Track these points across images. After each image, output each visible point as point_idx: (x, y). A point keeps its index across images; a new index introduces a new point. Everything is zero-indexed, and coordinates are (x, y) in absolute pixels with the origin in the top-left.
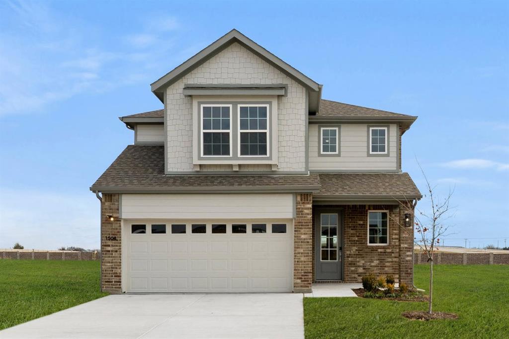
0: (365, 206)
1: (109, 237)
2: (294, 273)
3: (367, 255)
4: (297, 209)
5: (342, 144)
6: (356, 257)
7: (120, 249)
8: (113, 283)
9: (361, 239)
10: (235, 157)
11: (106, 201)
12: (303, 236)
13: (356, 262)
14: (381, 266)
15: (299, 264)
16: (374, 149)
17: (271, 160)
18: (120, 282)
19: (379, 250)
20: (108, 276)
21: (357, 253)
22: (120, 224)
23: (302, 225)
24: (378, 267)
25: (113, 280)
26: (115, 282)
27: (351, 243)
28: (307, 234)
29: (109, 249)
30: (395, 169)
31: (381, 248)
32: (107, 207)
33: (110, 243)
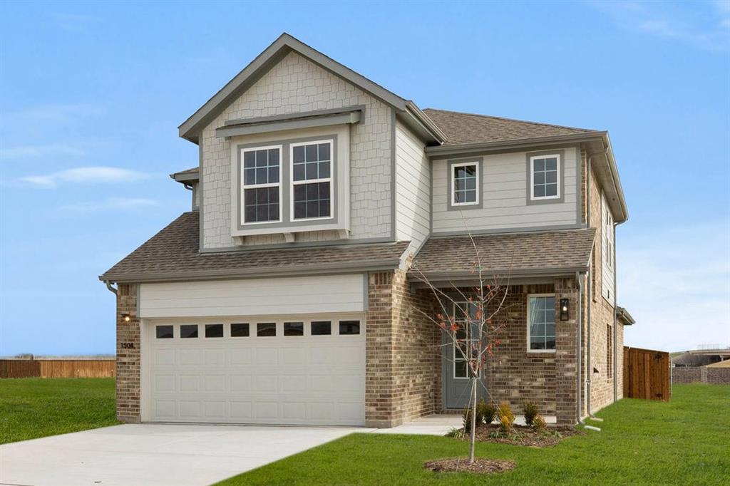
0: (522, 286)
1: (125, 344)
2: (366, 396)
3: (525, 368)
4: (369, 296)
5: (485, 187)
6: (508, 372)
7: (139, 360)
8: (130, 407)
9: (516, 341)
10: (287, 223)
11: (122, 294)
12: (379, 339)
13: (508, 380)
14: (549, 388)
15: (373, 383)
16: (539, 192)
17: (337, 223)
18: (138, 406)
19: (547, 361)
20: (123, 398)
21: (509, 365)
22: (138, 325)
23: (377, 322)
24: (545, 388)
25: (130, 404)
26: (132, 406)
27: (499, 349)
28: (384, 335)
29: (125, 360)
30: (574, 222)
31: (549, 358)
32: (123, 303)
33: (126, 352)
